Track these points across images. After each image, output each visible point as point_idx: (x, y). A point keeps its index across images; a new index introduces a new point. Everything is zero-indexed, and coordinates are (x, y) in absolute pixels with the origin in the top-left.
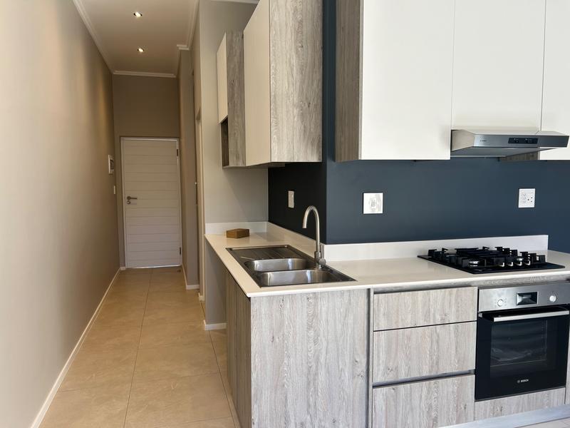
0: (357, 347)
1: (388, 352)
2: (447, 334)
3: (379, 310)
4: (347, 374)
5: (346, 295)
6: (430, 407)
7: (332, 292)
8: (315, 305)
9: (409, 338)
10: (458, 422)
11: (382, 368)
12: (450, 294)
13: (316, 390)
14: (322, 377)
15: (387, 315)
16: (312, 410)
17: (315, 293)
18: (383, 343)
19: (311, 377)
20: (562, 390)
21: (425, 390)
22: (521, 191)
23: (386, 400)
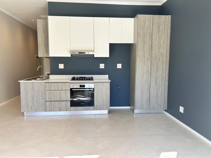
0: (43, 93)
1: (49, 95)
2: (63, 92)
3: (46, 86)
4: (41, 98)
5: (40, 83)
6: (59, 107)
7: (37, 82)
8: (33, 84)
9: (54, 92)
10: (66, 111)
11: (48, 98)
12: (63, 84)
13: (34, 101)
14: (35, 98)
15: (48, 87)
16: (33, 105)
17: (33, 82)
18: (48, 93)
19: (33, 98)
20: (93, 107)
21: (58, 103)
22: (100, 64)
23: (49, 104)
